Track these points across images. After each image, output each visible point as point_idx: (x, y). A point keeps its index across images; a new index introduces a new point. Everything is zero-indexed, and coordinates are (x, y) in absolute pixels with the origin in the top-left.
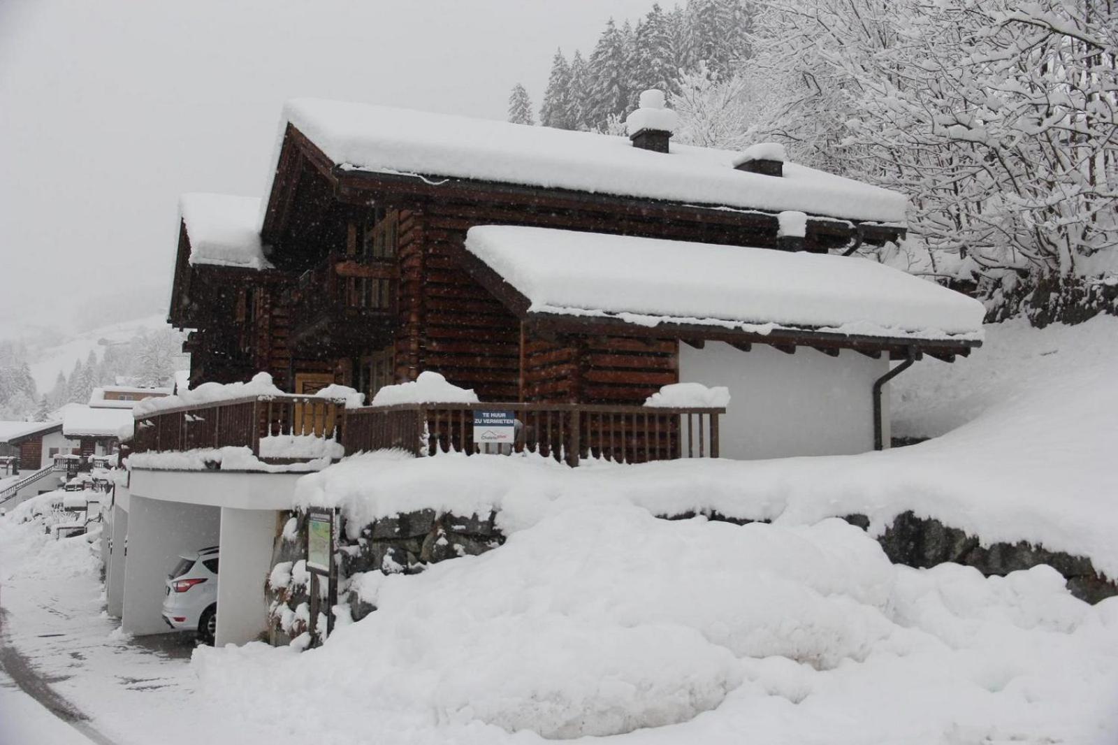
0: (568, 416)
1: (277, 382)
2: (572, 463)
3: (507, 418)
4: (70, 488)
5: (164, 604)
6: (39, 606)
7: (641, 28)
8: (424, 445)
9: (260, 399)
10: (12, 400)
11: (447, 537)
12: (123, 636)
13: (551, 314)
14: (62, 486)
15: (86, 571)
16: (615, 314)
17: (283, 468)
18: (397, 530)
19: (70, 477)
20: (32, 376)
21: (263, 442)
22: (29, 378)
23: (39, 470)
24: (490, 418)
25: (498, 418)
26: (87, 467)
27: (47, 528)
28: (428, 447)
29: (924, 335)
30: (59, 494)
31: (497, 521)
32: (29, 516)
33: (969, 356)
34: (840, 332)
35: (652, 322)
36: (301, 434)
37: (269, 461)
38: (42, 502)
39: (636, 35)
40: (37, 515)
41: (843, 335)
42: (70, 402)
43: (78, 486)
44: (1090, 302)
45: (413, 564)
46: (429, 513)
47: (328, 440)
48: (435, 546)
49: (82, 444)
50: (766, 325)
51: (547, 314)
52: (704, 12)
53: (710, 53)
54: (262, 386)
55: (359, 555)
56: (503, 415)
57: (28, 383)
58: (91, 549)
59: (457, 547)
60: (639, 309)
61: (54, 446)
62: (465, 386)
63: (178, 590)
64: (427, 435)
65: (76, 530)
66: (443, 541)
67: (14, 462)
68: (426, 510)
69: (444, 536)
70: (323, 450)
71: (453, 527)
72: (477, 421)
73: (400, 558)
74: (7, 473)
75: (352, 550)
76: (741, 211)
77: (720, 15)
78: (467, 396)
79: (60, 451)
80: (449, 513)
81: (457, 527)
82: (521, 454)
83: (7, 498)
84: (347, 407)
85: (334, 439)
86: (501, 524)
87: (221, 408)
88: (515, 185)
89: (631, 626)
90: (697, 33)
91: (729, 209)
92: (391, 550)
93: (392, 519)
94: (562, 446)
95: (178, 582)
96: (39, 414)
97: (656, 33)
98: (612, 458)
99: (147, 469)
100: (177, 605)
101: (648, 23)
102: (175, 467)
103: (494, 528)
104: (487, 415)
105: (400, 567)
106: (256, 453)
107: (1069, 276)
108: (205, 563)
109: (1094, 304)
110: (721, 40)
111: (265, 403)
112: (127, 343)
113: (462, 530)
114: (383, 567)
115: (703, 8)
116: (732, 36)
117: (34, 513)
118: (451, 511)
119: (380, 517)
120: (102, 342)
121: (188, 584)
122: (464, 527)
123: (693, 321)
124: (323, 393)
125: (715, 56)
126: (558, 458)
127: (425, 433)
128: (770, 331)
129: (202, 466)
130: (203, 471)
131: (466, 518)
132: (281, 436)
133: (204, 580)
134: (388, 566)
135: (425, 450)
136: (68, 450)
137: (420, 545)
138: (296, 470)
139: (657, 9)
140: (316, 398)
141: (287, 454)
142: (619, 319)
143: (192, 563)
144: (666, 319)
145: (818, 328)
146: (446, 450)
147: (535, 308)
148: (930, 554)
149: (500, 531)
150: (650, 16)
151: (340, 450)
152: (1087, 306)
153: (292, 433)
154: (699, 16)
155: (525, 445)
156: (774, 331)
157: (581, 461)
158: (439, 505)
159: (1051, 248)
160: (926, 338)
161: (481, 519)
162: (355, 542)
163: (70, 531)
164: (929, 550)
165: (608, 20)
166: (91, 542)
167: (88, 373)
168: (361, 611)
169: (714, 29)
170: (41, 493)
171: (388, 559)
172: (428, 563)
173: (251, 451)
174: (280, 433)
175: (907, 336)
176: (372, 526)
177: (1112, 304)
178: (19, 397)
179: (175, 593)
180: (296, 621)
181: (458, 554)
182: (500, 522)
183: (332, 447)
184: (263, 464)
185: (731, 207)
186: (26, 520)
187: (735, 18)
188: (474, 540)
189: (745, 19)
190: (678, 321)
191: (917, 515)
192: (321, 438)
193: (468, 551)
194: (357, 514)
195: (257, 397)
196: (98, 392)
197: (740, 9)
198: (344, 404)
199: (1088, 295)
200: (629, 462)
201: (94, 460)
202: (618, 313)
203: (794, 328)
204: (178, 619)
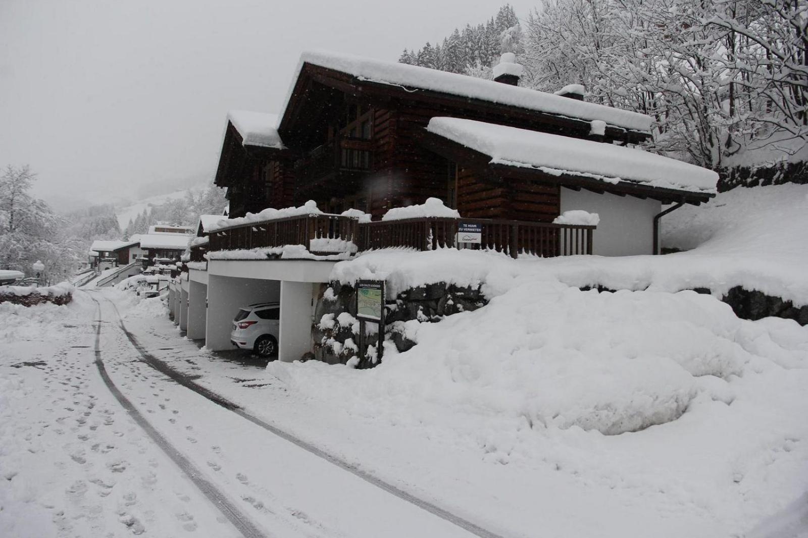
0: (511, 227)
1: (319, 206)
2: (514, 256)
3: (476, 228)
4: (147, 273)
5: (232, 334)
6: (147, 332)
7: (420, 54)
8: (429, 243)
9: (310, 216)
10: (109, 232)
11: (453, 300)
12: (208, 351)
13: (504, 165)
14: (141, 272)
15: (162, 315)
16: (537, 167)
17: (324, 258)
18: (425, 295)
19: (145, 269)
20: (118, 221)
21: (312, 242)
22: (117, 222)
23: (128, 265)
24: (468, 227)
25: (473, 228)
26: (152, 264)
27: (138, 293)
28: (432, 244)
29: (690, 189)
30: (141, 277)
31: (482, 290)
32: (127, 287)
33: (708, 202)
34: (651, 185)
35: (558, 173)
36: (333, 238)
37: (316, 253)
38: (133, 280)
39: (417, 57)
40: (131, 286)
41: (652, 187)
42: (136, 233)
43: (150, 273)
44: (731, 180)
45: (433, 316)
46: (442, 285)
47: (348, 242)
48: (446, 305)
49: (150, 253)
50: (614, 179)
51: (501, 165)
52: (451, 48)
53: (453, 67)
54: (310, 208)
55: (397, 310)
56: (475, 226)
57: (116, 223)
58: (163, 304)
59: (459, 306)
60: (550, 165)
61: (135, 253)
62: (452, 208)
63: (241, 327)
64: (432, 237)
65: (152, 294)
66: (451, 302)
67: (116, 261)
68: (441, 283)
69: (451, 299)
70: (346, 248)
71: (456, 293)
72: (460, 229)
73: (426, 312)
74: (112, 266)
75: (393, 307)
76: (571, 119)
77: (459, 49)
78: (454, 214)
79: (138, 255)
80: (454, 285)
81: (459, 294)
82: (485, 250)
83: (114, 278)
84: (359, 222)
85: (351, 242)
86: (484, 292)
87: (278, 223)
88: (454, 95)
89: (633, 358)
90: (448, 58)
91: (565, 117)
92: (421, 307)
93: (421, 288)
94: (508, 246)
95: (241, 323)
96: (124, 238)
97: (428, 57)
98: (535, 254)
99: (224, 260)
100: (242, 336)
101: (424, 52)
102: (245, 258)
103: (480, 294)
104: (466, 225)
105: (427, 318)
106: (308, 248)
107: (717, 167)
108: (256, 313)
109: (734, 181)
110: (459, 61)
111: (313, 218)
112: (161, 206)
113: (462, 295)
114: (418, 317)
115: (450, 46)
116: (464, 60)
117: (130, 285)
118: (455, 283)
119: (415, 286)
120: (150, 205)
121: (247, 324)
122: (463, 293)
123: (579, 174)
124: (347, 213)
125: (456, 69)
126: (505, 252)
127: (430, 236)
128: (617, 182)
129: (266, 257)
130: (266, 260)
131: (464, 288)
132: (322, 239)
133: (256, 322)
134: (420, 317)
135: (430, 246)
136: (141, 255)
137: (437, 304)
138: (331, 259)
139: (428, 45)
140: (341, 217)
141: (325, 250)
142: (540, 170)
143: (248, 313)
144: (565, 172)
145: (639, 182)
146: (442, 246)
147: (495, 160)
148: (755, 312)
149: (483, 296)
150: (425, 48)
151: (355, 248)
152: (729, 183)
153: (328, 237)
154: (449, 50)
155: (487, 245)
156: (620, 182)
157: (519, 255)
158: (448, 279)
159: (707, 152)
160: (690, 191)
161: (473, 289)
162: (394, 302)
163: (149, 294)
164: (753, 309)
165: (404, 49)
166: (162, 300)
167: (144, 219)
168: (405, 345)
169: (456, 56)
170: (130, 276)
171: (420, 313)
172: (444, 316)
173: (305, 248)
174: (322, 237)
175: (682, 189)
176: (409, 292)
177: (746, 182)
178: (112, 230)
179: (240, 329)
180: (345, 349)
181: (460, 310)
182: (484, 291)
183: (350, 245)
184: (312, 255)
185: (566, 116)
186: (125, 289)
187: (466, 52)
188: (468, 302)
189: (471, 52)
190: (571, 173)
191: (745, 288)
192: (344, 241)
193: (465, 309)
194: (395, 285)
195: (308, 215)
196: (152, 228)
197: (468, 47)
198: (357, 221)
199: (730, 177)
200: (545, 257)
201: (155, 260)
202: (539, 167)
203: (629, 181)
204: (242, 343)
